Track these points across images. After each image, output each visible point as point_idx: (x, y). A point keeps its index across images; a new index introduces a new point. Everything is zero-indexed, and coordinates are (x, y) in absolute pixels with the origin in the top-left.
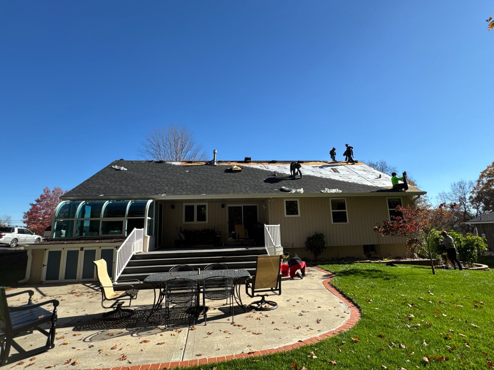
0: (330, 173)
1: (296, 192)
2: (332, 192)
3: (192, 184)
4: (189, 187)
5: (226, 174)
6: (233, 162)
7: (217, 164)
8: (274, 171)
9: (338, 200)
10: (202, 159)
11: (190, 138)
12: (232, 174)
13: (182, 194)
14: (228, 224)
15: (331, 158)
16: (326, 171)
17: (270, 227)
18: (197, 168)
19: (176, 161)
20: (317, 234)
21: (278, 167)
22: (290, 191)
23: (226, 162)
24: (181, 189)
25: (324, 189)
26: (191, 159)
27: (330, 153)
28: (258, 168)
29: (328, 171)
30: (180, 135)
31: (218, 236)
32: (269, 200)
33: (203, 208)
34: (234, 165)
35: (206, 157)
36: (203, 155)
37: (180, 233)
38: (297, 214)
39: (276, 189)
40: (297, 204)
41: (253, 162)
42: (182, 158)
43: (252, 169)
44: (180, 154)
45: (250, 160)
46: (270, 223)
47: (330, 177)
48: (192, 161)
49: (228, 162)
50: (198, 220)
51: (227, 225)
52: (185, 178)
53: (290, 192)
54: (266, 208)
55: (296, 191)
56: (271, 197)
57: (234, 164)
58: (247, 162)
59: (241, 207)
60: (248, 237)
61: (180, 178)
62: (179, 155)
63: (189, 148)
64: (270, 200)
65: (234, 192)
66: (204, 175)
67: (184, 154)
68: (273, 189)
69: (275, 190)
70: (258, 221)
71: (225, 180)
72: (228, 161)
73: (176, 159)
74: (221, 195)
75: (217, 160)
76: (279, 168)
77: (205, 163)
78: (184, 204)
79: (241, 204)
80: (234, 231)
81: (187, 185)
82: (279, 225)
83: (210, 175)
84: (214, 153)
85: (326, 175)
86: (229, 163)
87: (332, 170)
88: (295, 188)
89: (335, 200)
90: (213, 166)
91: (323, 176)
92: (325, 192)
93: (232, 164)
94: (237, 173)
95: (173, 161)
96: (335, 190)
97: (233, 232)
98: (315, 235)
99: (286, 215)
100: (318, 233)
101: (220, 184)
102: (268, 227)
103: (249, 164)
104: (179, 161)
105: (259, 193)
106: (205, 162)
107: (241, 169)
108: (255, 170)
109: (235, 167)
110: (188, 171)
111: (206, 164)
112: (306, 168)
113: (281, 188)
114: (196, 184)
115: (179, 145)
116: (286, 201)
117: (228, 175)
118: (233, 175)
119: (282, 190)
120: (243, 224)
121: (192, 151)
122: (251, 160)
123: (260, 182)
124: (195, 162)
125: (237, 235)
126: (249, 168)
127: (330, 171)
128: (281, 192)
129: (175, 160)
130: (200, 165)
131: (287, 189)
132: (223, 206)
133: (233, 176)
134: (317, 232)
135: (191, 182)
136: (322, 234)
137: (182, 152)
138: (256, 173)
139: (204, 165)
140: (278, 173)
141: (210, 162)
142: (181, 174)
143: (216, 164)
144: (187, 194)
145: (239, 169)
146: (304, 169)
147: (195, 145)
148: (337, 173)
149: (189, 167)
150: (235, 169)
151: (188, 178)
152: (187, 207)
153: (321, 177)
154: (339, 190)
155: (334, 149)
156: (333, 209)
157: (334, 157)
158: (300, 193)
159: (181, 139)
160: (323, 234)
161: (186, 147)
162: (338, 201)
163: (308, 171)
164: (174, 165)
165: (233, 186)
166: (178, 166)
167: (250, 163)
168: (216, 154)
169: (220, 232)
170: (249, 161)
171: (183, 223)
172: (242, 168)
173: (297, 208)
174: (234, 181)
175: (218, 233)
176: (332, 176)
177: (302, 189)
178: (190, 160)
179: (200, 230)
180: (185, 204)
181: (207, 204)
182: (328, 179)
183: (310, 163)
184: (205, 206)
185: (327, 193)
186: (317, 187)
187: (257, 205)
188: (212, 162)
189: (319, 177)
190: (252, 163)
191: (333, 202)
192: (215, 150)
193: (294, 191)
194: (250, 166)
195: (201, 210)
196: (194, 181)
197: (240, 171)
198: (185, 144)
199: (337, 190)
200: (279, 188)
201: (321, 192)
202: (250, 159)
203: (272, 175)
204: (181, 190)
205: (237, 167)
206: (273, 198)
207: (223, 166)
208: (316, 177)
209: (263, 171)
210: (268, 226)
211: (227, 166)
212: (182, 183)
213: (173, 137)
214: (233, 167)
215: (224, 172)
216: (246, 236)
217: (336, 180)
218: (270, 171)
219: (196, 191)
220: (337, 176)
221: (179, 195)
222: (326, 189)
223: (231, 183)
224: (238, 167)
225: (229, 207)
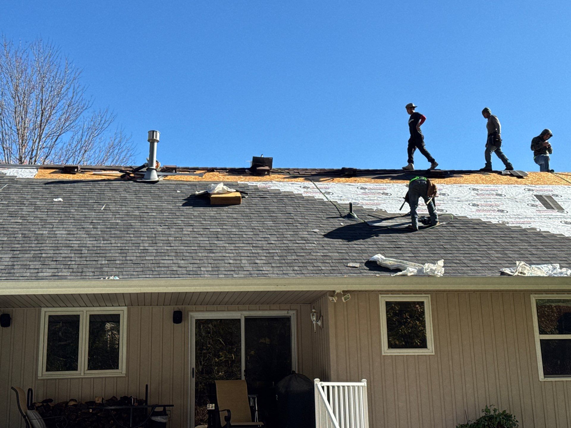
0: (530, 212)
1: (420, 274)
2: (539, 273)
3: (75, 244)
4: (65, 252)
5: (189, 210)
6: (212, 170)
7: (161, 179)
8: (348, 202)
9: (559, 301)
10: (110, 160)
11: (71, 90)
12: (211, 212)
13: (38, 279)
14: (194, 379)
15: (536, 161)
16: (518, 204)
17: (333, 387)
18: (91, 191)
19: (21, 164)
20: (492, 413)
21: (362, 188)
22: (401, 271)
23: (191, 170)
24: (35, 258)
25: (512, 264)
26: (71, 160)
27: (533, 147)
28: (296, 192)
29: (524, 205)
30: (34, 78)
31: (159, 419)
32: (331, 298)
33: (108, 326)
34: (217, 183)
35: (124, 154)
36: (113, 147)
37: (29, 412)
38: (423, 345)
39: (354, 261)
40: (423, 313)
41: (279, 172)
42: (41, 154)
43: (277, 194)
44: (34, 143)
45: (270, 166)
46: (333, 373)
47: (533, 225)
48: (77, 168)
49: (198, 172)
50: (93, 365)
51: (191, 383)
52: (50, 223)
53: (399, 273)
54: (319, 323)
55: (420, 271)
56: (339, 289)
57: (216, 178)
58: (261, 173)
59: (239, 320)
60: (261, 424)
61: (34, 224)
62: (31, 144)
63: (66, 120)
64: (335, 299)
65: (216, 271)
66: (115, 213)
67: (49, 143)
68: (343, 261)
69: (351, 264)
70: (295, 367)
71: (187, 230)
72: (198, 169)
73: (20, 159)
74: (173, 281)
75: (160, 165)
76: (365, 193)
77: (120, 174)
78: (43, 310)
79: (239, 310)
80: (214, 400)
81: (57, 248)
82: (364, 383)
83: (137, 213)
84: (152, 141)
85: (518, 216)
86: (201, 175)
87: (538, 203)
88: (418, 261)
89: (549, 301)
90: (146, 185)
91: (509, 220)
92: (516, 274)
93: (208, 177)
94: (226, 209)
95: (8, 165)
96: (550, 266)
97: (211, 407)
98: (484, 417)
99: (386, 351)
100: (495, 410)
101: (169, 243)
102: (328, 387)
103: (267, 177)
104: (31, 165)
105: (298, 276)
106: (121, 171)
107: (238, 194)
108: (286, 200)
109: (220, 187)
110: (60, 199)
111: (122, 178)
112: (452, 195)
113: (371, 259)
114: (89, 243)
115: (30, 110)
116: (388, 304)
117: (196, 214)
118: (212, 214)
119: (373, 266)
120: (243, 378)
121: (76, 133)
122: (274, 167)
123: (303, 239)
124: (84, 170)
125: (223, 415)
126: (266, 191)
127: (533, 205)
128: (372, 273)
129: (18, 163)
130: (104, 180)
131: (390, 262)
132: (178, 317)
133: (213, 218)
134: (493, 408)
135: (71, 237)
136: (506, 416)
137: (40, 136)
138: (290, 209)
139: (115, 180)
140: (360, 210)
141: (136, 170)
142: (37, 208)
143: (155, 176)
144: (55, 277)
145: (234, 194)
146: (445, 198)
147: (85, 114)
148: (555, 213)
149: (66, 185)
150: (218, 193)
151: (61, 222)
152: (53, 320)
153: (503, 223)
154: (561, 267)
155: (546, 134)
156: (542, 332)
157: (547, 159)
158: (431, 276)
159: (37, 92)
160: (510, 416)
161: (54, 118)
162: (561, 304)
163: (460, 204)
164: (13, 180)
165: (211, 251)
166: (29, 183)
167: (268, 174)
168: (156, 144)
169: (165, 406)
170: (267, 168)
171: (40, 374)
172: (241, 192)
173: (424, 326)
174: (217, 236)
175: (157, 409)
176: (537, 220)
177: (441, 263)
178: (70, 163)
179: (99, 401)
180: (46, 312)
181: (122, 311)
182: (525, 230)
183: (466, 177)
184: (115, 319)
185: (522, 278)
186: (488, 256)
187: (292, 314)
188: (144, 169)
189: (495, 225)
190: (276, 176)
191: (541, 307)
192: (153, 131)
193: (411, 270)
194: (270, 184)
195: (104, 331)
196: (82, 234)
197: (235, 201)
198: (52, 108)
199: (555, 268)
200: (365, 257)
201: (503, 273)
202: (268, 162)
203: (341, 217)
204: (37, 264)
205: (225, 187)
206: (345, 292)
207: (179, 185)
208: (485, 223)
209: (311, 201)
210: (325, 384)
211: (193, 185)
212: (39, 239)
213: (10, 84)
214: (214, 188)
215: (184, 205)
216: (253, 421)
217: (553, 235)
218: (334, 205)
219: (86, 266)
220: (557, 222)
221: (29, 279)
222: (517, 263)
223: (204, 241)
224: (229, 190)
225: (197, 321)
